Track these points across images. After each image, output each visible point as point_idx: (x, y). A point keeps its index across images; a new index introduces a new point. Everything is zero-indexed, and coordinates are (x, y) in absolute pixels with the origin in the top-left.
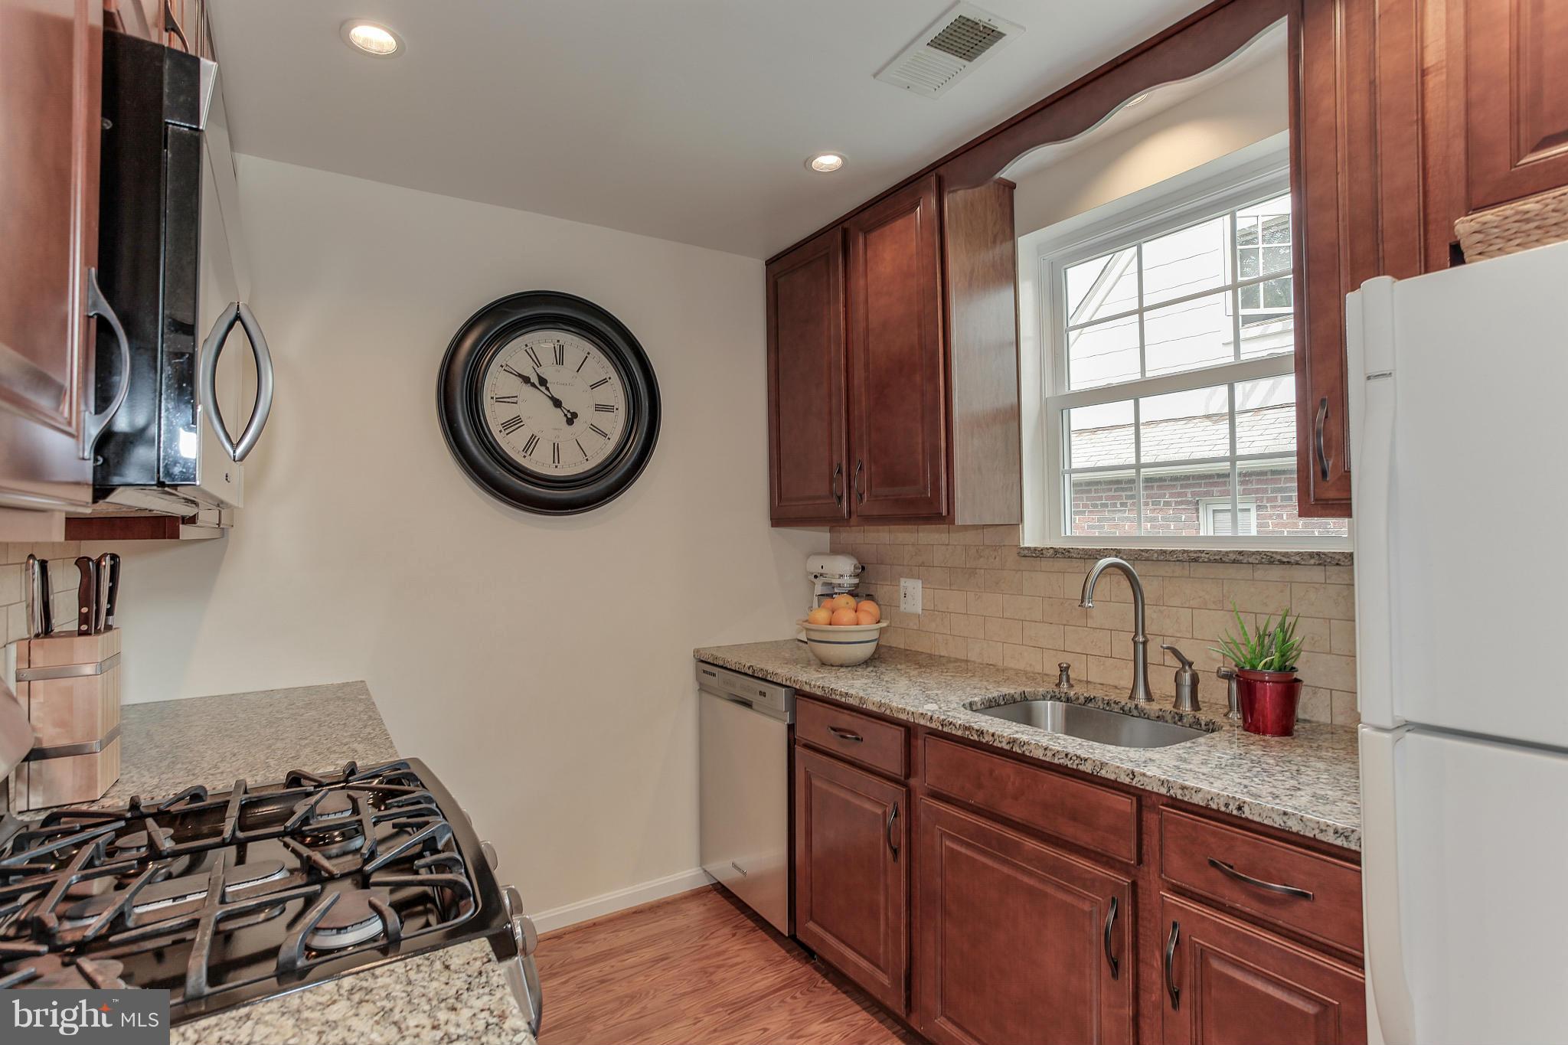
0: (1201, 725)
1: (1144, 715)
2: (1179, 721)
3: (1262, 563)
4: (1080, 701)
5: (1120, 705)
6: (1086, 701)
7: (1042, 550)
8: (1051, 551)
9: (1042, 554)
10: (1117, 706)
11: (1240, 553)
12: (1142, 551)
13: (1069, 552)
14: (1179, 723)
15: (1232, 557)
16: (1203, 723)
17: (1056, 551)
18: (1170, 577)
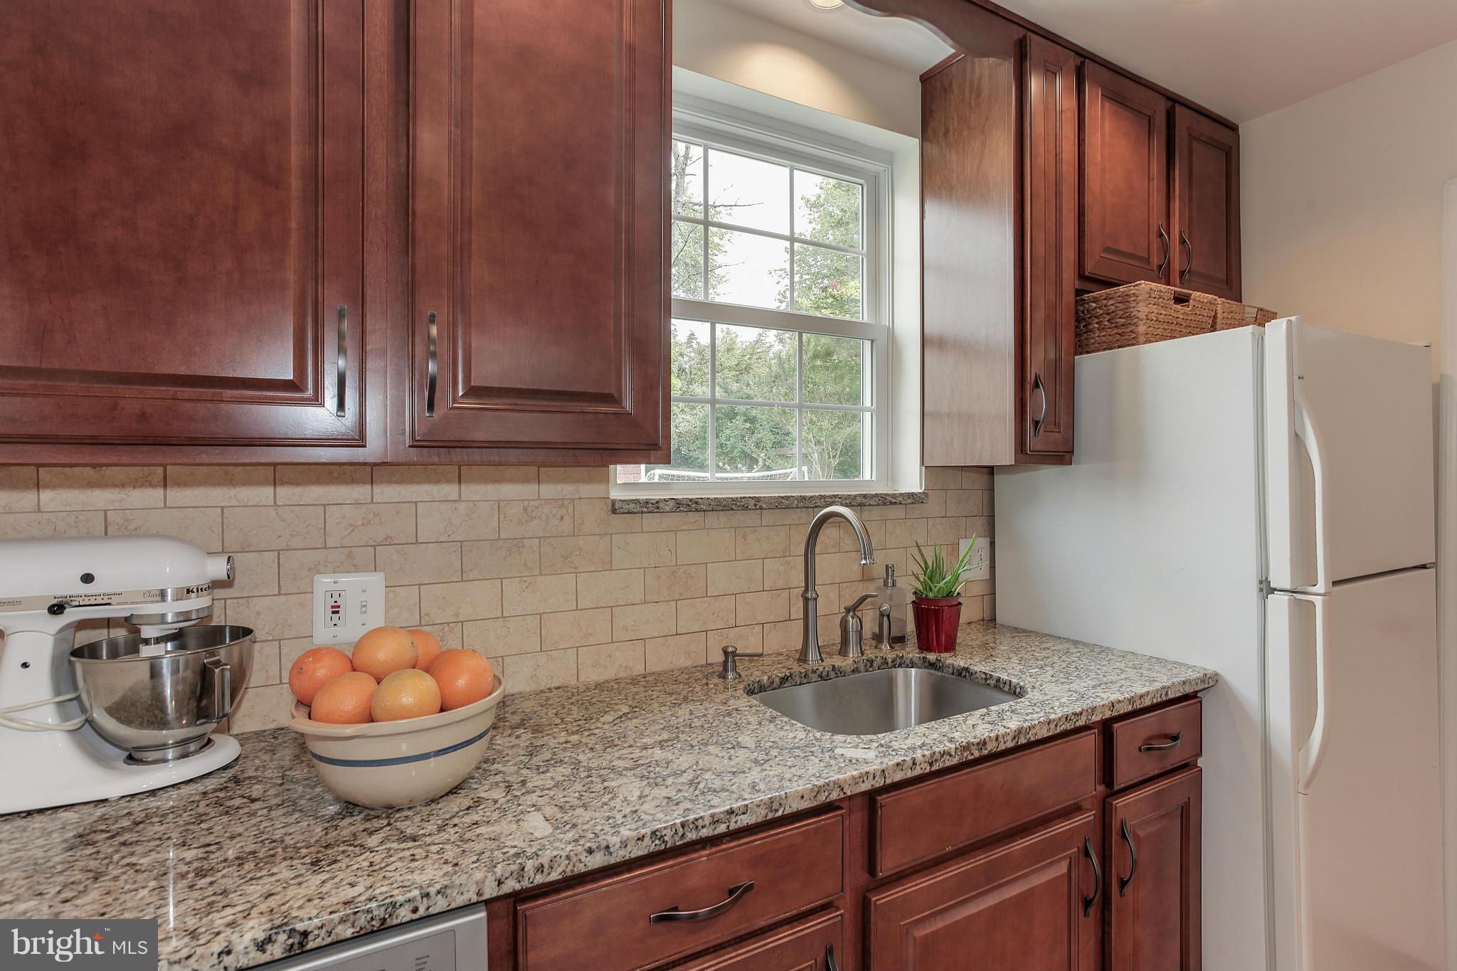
0: (887, 663)
1: (841, 673)
2: (870, 667)
3: (878, 505)
4: (775, 685)
5: (818, 672)
6: (781, 683)
7: (657, 502)
8: (671, 504)
9: (658, 508)
10: (815, 675)
11: (865, 496)
12: (782, 498)
13: (696, 503)
14: (871, 669)
15: (859, 500)
16: (890, 661)
17: (678, 503)
18: (797, 525)
